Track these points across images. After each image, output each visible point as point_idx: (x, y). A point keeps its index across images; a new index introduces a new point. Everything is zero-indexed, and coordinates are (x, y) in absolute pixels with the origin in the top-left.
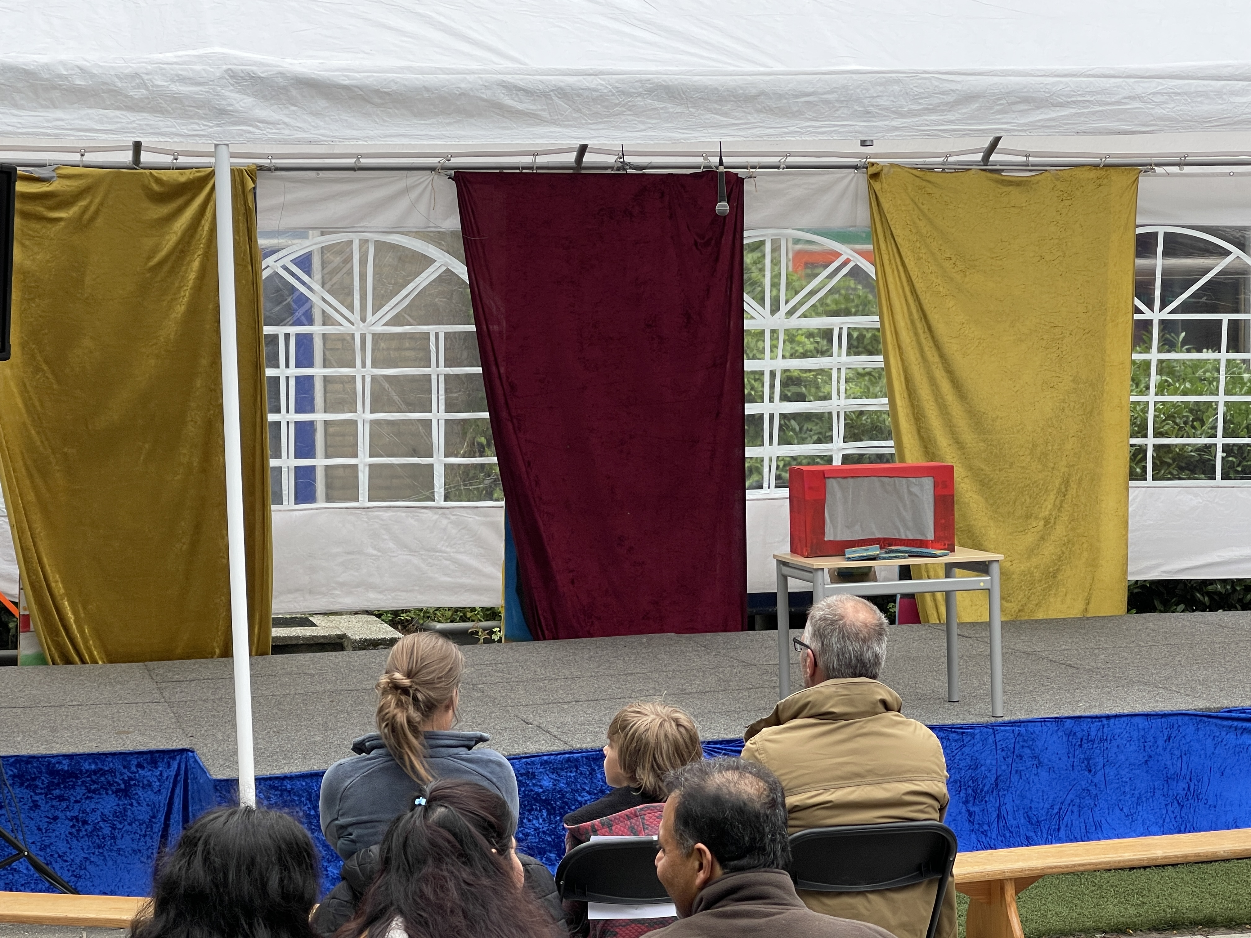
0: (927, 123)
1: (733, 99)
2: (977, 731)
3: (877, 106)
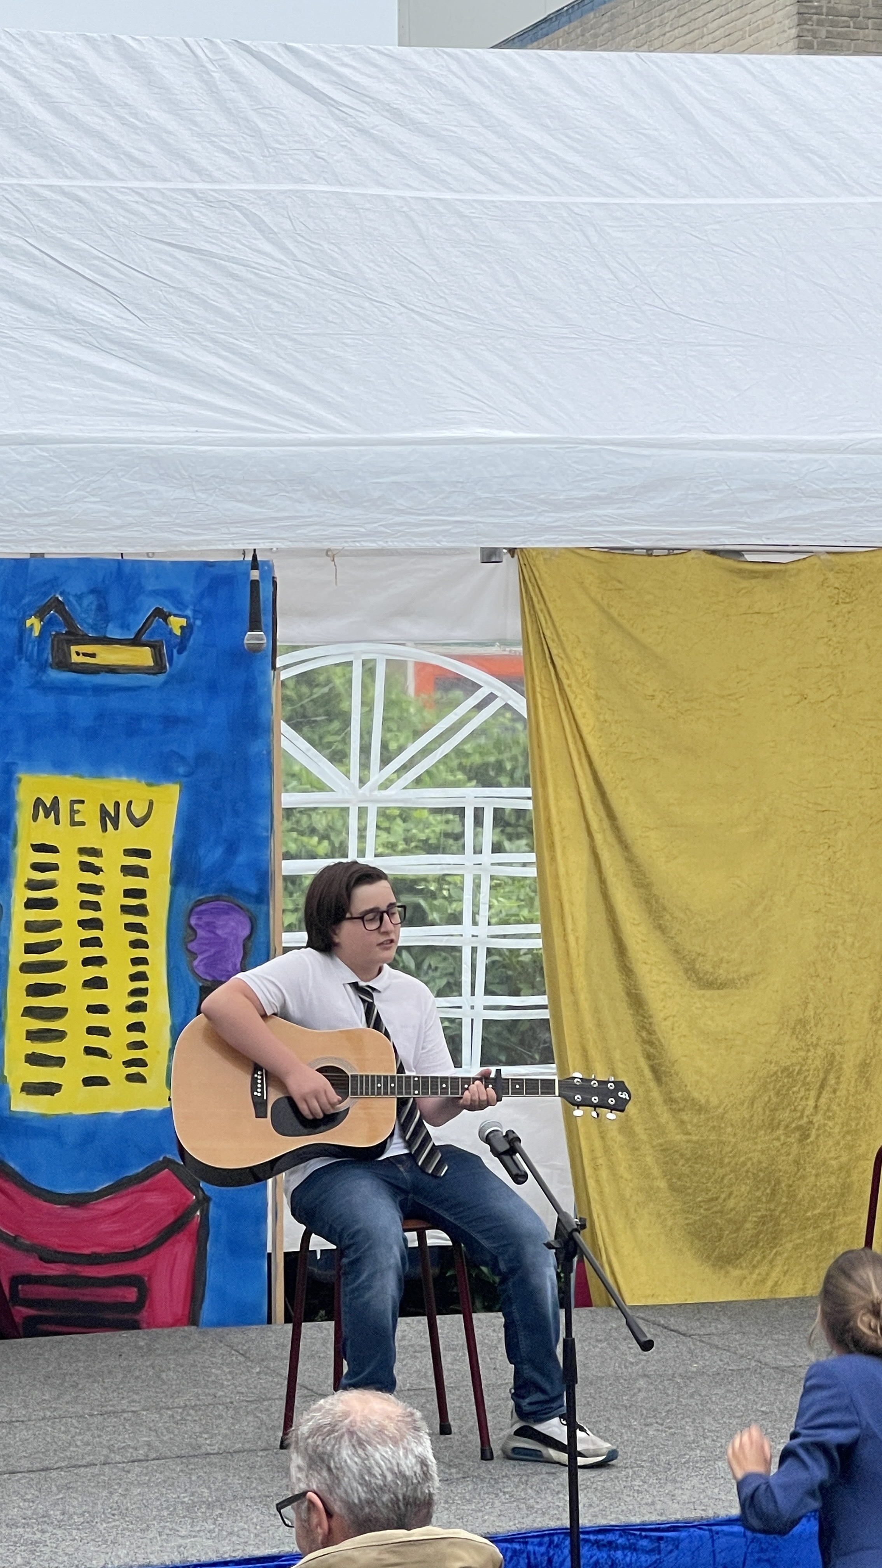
0: (598, 519)
1: (270, 478)
2: (684, 1534)
3: (514, 491)
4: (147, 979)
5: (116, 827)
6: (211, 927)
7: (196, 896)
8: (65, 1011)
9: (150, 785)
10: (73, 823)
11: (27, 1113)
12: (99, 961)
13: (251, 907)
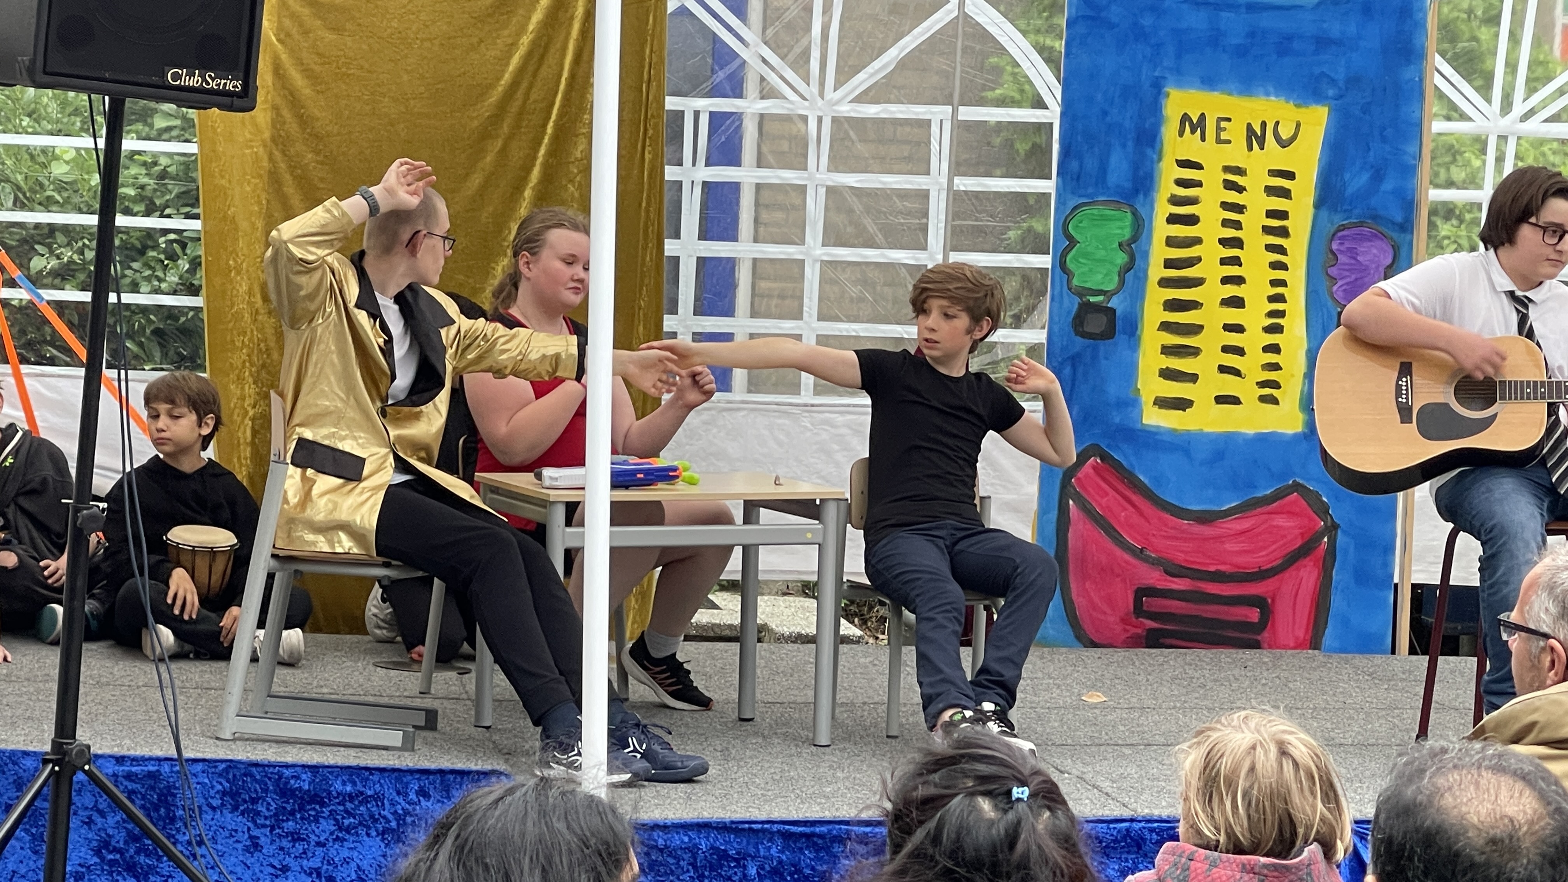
4: (1285, 302)
5: (1262, 148)
6: (1352, 253)
7: (1339, 220)
8: (1201, 328)
9: (1297, 106)
10: (1219, 141)
11: (1158, 427)
12: (1239, 280)
13: (1395, 235)
